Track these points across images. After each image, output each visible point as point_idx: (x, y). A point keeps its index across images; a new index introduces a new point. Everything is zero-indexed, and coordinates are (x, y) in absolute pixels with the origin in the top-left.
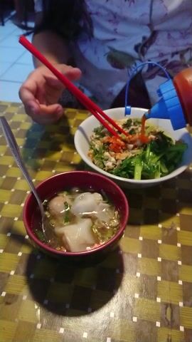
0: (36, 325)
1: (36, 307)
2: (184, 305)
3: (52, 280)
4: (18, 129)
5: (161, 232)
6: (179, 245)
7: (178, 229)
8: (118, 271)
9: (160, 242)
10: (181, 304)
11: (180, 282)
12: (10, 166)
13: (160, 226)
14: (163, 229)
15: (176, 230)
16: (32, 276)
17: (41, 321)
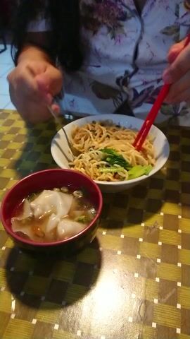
0: (10, 315)
1: (13, 298)
2: (159, 301)
3: (31, 273)
4: (17, 134)
5: (143, 230)
6: (160, 243)
7: (161, 228)
8: (96, 267)
9: (141, 240)
10: (156, 301)
11: (158, 280)
12: (5, 168)
13: (143, 225)
14: (146, 228)
15: (159, 229)
16: (12, 269)
17: (15, 312)
